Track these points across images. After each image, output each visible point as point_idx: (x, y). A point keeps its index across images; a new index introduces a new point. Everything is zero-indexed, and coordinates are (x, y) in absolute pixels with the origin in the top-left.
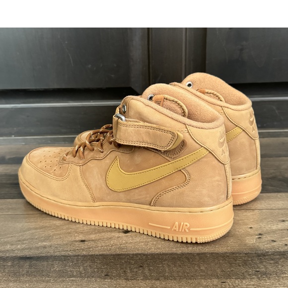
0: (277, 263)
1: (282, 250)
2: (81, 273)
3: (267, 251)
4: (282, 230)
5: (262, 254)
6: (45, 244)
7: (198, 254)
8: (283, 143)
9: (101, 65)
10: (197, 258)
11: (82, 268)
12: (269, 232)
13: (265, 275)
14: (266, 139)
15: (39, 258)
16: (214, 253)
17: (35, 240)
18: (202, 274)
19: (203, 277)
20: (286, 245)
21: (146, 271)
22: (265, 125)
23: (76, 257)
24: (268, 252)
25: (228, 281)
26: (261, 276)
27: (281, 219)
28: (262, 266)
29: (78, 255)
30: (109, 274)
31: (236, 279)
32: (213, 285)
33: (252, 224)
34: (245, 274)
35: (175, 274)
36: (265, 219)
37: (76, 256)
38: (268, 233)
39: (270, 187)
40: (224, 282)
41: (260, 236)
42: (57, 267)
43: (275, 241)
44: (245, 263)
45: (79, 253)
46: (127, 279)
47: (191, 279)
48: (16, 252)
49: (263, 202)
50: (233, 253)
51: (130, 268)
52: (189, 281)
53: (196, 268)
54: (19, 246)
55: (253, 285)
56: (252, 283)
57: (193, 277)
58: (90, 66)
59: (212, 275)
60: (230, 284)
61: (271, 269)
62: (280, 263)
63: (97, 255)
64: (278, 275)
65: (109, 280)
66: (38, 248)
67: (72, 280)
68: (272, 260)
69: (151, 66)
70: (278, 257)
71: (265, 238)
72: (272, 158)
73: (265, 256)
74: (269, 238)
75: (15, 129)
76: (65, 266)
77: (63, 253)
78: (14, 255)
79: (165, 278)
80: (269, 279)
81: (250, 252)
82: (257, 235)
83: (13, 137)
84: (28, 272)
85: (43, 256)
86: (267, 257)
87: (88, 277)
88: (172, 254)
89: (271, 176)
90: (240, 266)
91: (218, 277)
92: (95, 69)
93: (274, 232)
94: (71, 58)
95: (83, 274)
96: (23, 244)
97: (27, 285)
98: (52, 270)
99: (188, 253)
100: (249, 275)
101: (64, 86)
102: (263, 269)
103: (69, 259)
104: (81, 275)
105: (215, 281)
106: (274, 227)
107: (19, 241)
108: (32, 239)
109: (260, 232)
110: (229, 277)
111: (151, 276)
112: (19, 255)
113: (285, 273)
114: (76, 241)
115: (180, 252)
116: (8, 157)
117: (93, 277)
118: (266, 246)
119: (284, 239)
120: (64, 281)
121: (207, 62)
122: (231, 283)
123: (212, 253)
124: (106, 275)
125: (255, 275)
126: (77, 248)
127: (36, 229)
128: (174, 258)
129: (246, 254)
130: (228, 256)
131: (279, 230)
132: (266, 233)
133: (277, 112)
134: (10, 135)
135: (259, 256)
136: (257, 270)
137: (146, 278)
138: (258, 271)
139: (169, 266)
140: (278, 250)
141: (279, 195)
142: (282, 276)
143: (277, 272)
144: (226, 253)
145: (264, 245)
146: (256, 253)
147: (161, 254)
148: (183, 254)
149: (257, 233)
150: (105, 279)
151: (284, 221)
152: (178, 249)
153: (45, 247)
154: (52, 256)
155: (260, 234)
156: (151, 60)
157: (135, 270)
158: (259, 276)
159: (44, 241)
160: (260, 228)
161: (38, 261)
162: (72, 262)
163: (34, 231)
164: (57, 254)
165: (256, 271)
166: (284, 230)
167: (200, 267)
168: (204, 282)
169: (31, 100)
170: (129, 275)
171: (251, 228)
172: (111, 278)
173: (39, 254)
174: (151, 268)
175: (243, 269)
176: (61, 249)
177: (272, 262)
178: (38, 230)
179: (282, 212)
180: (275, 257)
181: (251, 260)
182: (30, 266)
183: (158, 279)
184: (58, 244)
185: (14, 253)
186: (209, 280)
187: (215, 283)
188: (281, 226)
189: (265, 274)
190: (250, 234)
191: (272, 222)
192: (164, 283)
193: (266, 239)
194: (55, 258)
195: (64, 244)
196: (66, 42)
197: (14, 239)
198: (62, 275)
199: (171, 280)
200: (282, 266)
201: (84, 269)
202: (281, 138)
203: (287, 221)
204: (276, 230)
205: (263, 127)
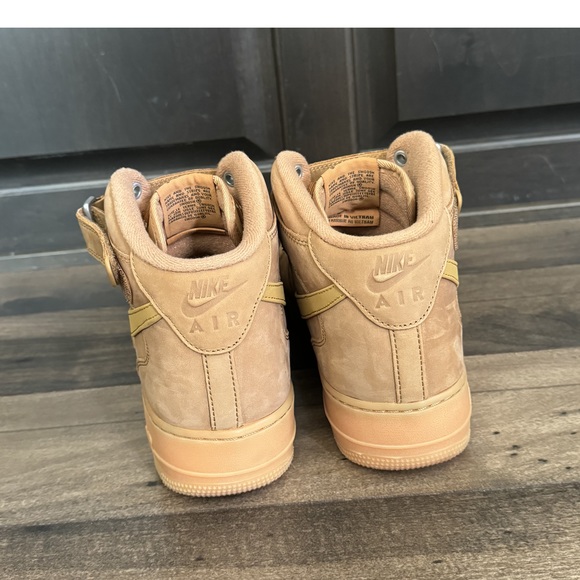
0: (549, 510)
1: (560, 481)
2: (147, 557)
3: (528, 484)
4: (560, 434)
5: (518, 491)
6: (75, 494)
7: (387, 500)
8: (567, 233)
9: (179, 96)
10: (385, 508)
11: (149, 544)
12: (533, 441)
13: (525, 539)
14: (531, 224)
15: (64, 528)
16: (419, 496)
17: (56, 488)
18: (393, 544)
19: (396, 553)
20: (568, 468)
21: (281, 545)
22: (528, 196)
23: (138, 522)
24: (530, 487)
25: (448, 557)
26: (515, 544)
27: (559, 409)
28: (518, 521)
29: (143, 517)
30: (205, 556)
31: (463, 552)
32: (417, 569)
33: (498, 424)
34: (484, 540)
35: (339, 549)
36: (526, 410)
37: (138, 518)
38: (532, 443)
39: (537, 337)
40: (440, 562)
41: (515, 451)
42: (99, 544)
43: (545, 461)
44: (483, 515)
45: (144, 512)
46: (241, 566)
47: (370, 558)
48: (18, 515)
49: (522, 371)
50: (459, 494)
51: (247, 539)
52: (368, 563)
53: (383, 532)
54: (23, 503)
55: (499, 565)
56: (497, 560)
57: (377, 553)
58: (155, 100)
59: (414, 548)
60: (452, 565)
61: (537, 525)
62: (554, 510)
63: (180, 515)
64: (551, 537)
65: (205, 570)
66: (61, 505)
67: (131, 574)
68: (539, 504)
69: (282, 89)
70: (551, 496)
71: (524, 456)
72: (542, 270)
73: (524, 496)
74: (534, 455)
75: (15, 239)
76: (117, 542)
77: (112, 514)
78: (14, 523)
79: (318, 560)
80: (532, 548)
81: (493, 489)
82: (509, 449)
83: (13, 256)
84: (41, 559)
85: (71, 523)
86: (528, 499)
87: (162, 565)
88: (332, 504)
89: (540, 310)
90: (472, 522)
91: (427, 551)
92: (166, 105)
93: (543, 439)
94: (115, 85)
95: (152, 558)
96: (32, 497)
98: (89, 553)
99: (368, 500)
100: (491, 541)
101: (105, 145)
102: (520, 528)
103: (123, 527)
104: (147, 562)
105: (422, 560)
106: (545, 429)
107: (24, 490)
108: (50, 484)
109: (513, 443)
110: (449, 548)
111: (289, 555)
112: (23, 523)
113: (566, 534)
114: (138, 485)
115: (351, 496)
117: (171, 564)
118: (526, 473)
119: (564, 455)
120: (113, 576)
121: (399, 74)
122: (455, 563)
123: (415, 497)
124: (198, 559)
125: (503, 541)
126: (141, 501)
127: (57, 461)
128: (338, 512)
129: (485, 494)
130: (448, 501)
131: (555, 434)
132: (527, 444)
133: (551, 166)
134: (6, 251)
135: (517, 496)
136: (508, 529)
137: (279, 561)
138: (509, 532)
139: (326, 531)
140: (551, 481)
141: (556, 353)
142: (560, 539)
143: (548, 533)
144: (445, 494)
145: (524, 472)
146: (505, 491)
147: (310, 505)
148: (355, 502)
149: (509, 443)
150: (196, 567)
151: (564, 413)
152: (346, 491)
153: (75, 502)
154: (89, 521)
155: (515, 447)
156: (281, 78)
157: (257, 544)
158: (512, 543)
159: (74, 488)
160: (516, 432)
161: (60, 534)
162: (131, 534)
163: (53, 467)
164: (101, 516)
165: (506, 532)
166: (565, 433)
167: (389, 531)
168: (398, 565)
169: (43, 178)
170: (246, 555)
171: (496, 433)
172: (209, 566)
173: (63, 517)
174: (290, 537)
175: (479, 530)
176: (107, 504)
177: (538, 509)
178: (63, 465)
179: (560, 392)
180: (545, 497)
181: (496, 508)
182: (46, 546)
183: (304, 562)
184: (101, 495)
185: (13, 518)
186: (409, 559)
187: (421, 564)
188: (559, 424)
189: (523, 537)
190: (493, 448)
191: (540, 416)
192: (315, 570)
193: (528, 458)
194: (96, 526)
195: (114, 493)
196: (103, 54)
197: (15, 486)
198: (109, 561)
199: (331, 562)
200: (560, 517)
201: (154, 548)
202: (562, 221)
203: (571, 412)
204: (549, 436)
205: (524, 201)
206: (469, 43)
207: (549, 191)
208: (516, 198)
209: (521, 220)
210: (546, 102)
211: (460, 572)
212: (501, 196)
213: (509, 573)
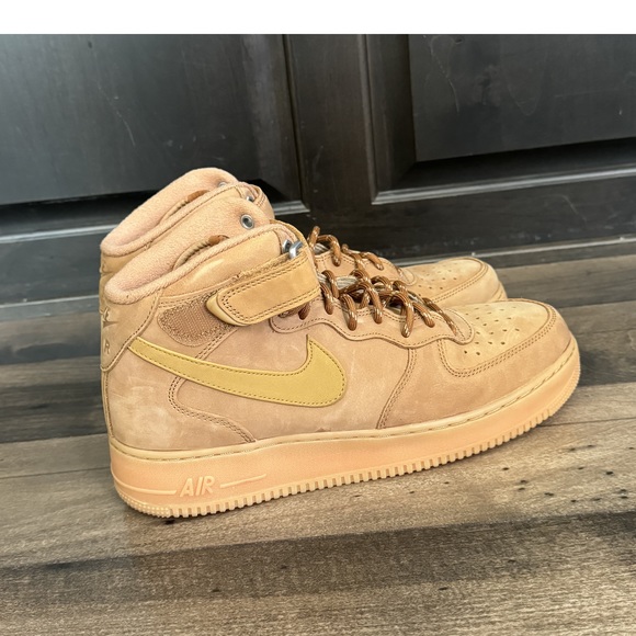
0: (552, 540)
1: (564, 513)
2: (166, 590)
3: (534, 516)
4: (567, 470)
5: (524, 524)
6: (95, 533)
7: (397, 533)
8: (589, 273)
9: (195, 139)
10: (395, 540)
11: (167, 579)
12: (541, 476)
13: (528, 567)
14: (553, 265)
15: (84, 565)
16: (428, 528)
17: (76, 528)
18: (401, 574)
19: (404, 581)
20: (574, 501)
21: (294, 576)
22: (549, 236)
23: (156, 558)
24: (535, 519)
25: (453, 585)
26: (518, 572)
27: (568, 446)
28: (522, 550)
29: (162, 553)
30: (221, 587)
31: (468, 579)
32: (423, 595)
33: (508, 461)
34: (488, 568)
35: (350, 579)
37: (156, 555)
38: (539, 478)
40: (445, 589)
41: (523, 486)
42: (119, 579)
43: (551, 495)
44: (489, 546)
45: (163, 549)
46: (256, 596)
47: (379, 586)
48: (39, 554)
50: (466, 526)
51: (262, 571)
52: (377, 591)
53: (392, 562)
54: (44, 543)
55: (502, 590)
56: (500, 586)
57: (385, 582)
58: (170, 143)
59: (421, 576)
60: (457, 591)
61: (539, 554)
62: (558, 540)
63: (197, 550)
64: (553, 565)
65: (221, 601)
66: (80, 544)
67: (149, 606)
68: (543, 535)
69: (298, 131)
70: (555, 528)
71: (531, 490)
73: (529, 528)
74: (541, 489)
75: (28, 285)
76: (136, 577)
77: (131, 551)
78: (35, 561)
79: (329, 589)
80: (534, 575)
81: (500, 521)
82: (517, 484)
83: (25, 303)
84: (62, 594)
85: (91, 560)
86: (532, 530)
87: (179, 597)
88: (345, 537)
90: (478, 552)
91: (433, 579)
92: (181, 147)
93: (551, 474)
94: (129, 129)
95: (170, 590)
96: (52, 537)
97: (62, 621)
98: (109, 587)
99: (378, 534)
100: (496, 570)
101: (119, 190)
102: (524, 556)
103: (142, 563)
104: (165, 595)
105: (428, 588)
106: (553, 465)
107: (44, 531)
108: (69, 525)
109: (521, 478)
110: (455, 576)
111: (301, 585)
112: (44, 561)
113: (567, 562)
114: (156, 524)
115: (362, 530)
116: (16, 348)
117: (188, 596)
118: (532, 506)
119: (570, 489)
120: (132, 608)
121: (415, 115)
122: (459, 589)
123: (424, 530)
124: (214, 591)
125: (507, 569)
126: (158, 539)
127: (76, 502)
128: (349, 546)
129: (491, 526)
130: (456, 533)
131: (562, 470)
132: (534, 479)
133: (572, 206)
134: (18, 298)
135: (522, 527)
136: (512, 558)
137: (292, 591)
138: (513, 561)
139: (338, 562)
140: (556, 514)
142: (561, 567)
143: (551, 561)
144: (453, 526)
145: (530, 506)
146: (511, 523)
147: (323, 539)
148: (367, 535)
149: (517, 479)
150: (212, 598)
151: (573, 450)
152: (358, 525)
153: (94, 541)
154: (109, 558)
155: (523, 482)
156: (297, 121)
157: (272, 576)
158: (515, 570)
159: (94, 528)
160: (525, 467)
161: (80, 570)
162: (149, 568)
163: (72, 508)
164: (120, 553)
165: (510, 561)
166: (573, 468)
167: (398, 561)
168: (405, 592)
169: (56, 222)
170: (260, 586)
171: (506, 469)
172: (225, 597)
173: (83, 555)
174: (303, 569)
175: (483, 559)
176: (126, 542)
177: (542, 539)
178: (82, 506)
179: (572, 429)
180: (549, 528)
181: (501, 539)
182: (67, 582)
183: (317, 591)
184: (120, 533)
185: (34, 557)
186: (416, 587)
187: (427, 591)
188: (567, 460)
189: (526, 565)
190: (502, 484)
191: (549, 452)
192: (327, 599)
193: (535, 492)
194: (114, 562)
196: (117, 98)
197: (34, 528)
198: (130, 596)
199: (342, 590)
200: (563, 547)
201: (172, 582)
202: (585, 261)
203: (580, 448)
204: (556, 471)
205: (545, 241)
206: (486, 83)
207: (572, 230)
208: (537, 238)
209: (543, 260)
210: (565, 142)
211: (464, 597)
212: (522, 236)
213: (511, 598)
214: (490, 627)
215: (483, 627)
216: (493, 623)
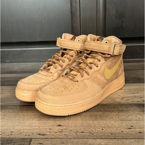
1: (131, 103)
5: (122, 104)
16: (102, 104)
18: (95, 110)
20: (133, 101)
22: (134, 57)
24: (124, 104)
25: (106, 113)
31: (109, 112)
32: (99, 114)
33: (120, 94)
34: (113, 111)
36: (126, 92)
38: (126, 97)
39: (131, 82)
40: (104, 113)
43: (128, 100)
44: (114, 107)
47: (91, 112)
49: (127, 87)
50: (110, 104)
52: (90, 113)
56: (116, 114)
59: (99, 111)
61: (124, 109)
64: (127, 111)
68: (126, 106)
70: (128, 105)
71: (124, 99)
72: (135, 71)
74: (126, 99)
75: (22, 59)
80: (123, 112)
81: (117, 104)
83: (21, 63)
89: (133, 77)
91: (102, 112)
93: (129, 97)
94: (46, 27)
97: (26, 114)
100: (115, 111)
102: (121, 109)
105: (101, 113)
106: (129, 96)
109: (122, 97)
110: (107, 111)
116: (18, 71)
119: (133, 99)
125: (117, 111)
129: (115, 104)
133: (139, 50)
134: (19, 62)
136: (119, 109)
140: (129, 103)
141: (134, 84)
142: (129, 111)
144: (107, 104)
145: (123, 101)
146: (119, 104)
149: (121, 97)
151: (134, 93)
155: (123, 98)
158: (119, 111)
166: (133, 96)
168: (96, 113)
171: (119, 96)
175: (113, 109)
179: (134, 90)
181: (117, 106)
188: (132, 95)
189: (122, 111)
190: (118, 98)
191: (129, 94)
200: (130, 108)
202: (141, 63)
203: (136, 93)
204: (130, 97)
206: (122, 22)
207: (139, 56)
208: (131, 57)
209: (132, 62)
211: (108, 115)
212: (128, 56)
213: (118, 116)
214: (113, 120)
215: (111, 120)
216: (113, 119)
